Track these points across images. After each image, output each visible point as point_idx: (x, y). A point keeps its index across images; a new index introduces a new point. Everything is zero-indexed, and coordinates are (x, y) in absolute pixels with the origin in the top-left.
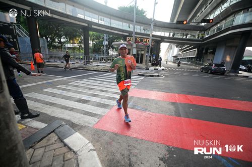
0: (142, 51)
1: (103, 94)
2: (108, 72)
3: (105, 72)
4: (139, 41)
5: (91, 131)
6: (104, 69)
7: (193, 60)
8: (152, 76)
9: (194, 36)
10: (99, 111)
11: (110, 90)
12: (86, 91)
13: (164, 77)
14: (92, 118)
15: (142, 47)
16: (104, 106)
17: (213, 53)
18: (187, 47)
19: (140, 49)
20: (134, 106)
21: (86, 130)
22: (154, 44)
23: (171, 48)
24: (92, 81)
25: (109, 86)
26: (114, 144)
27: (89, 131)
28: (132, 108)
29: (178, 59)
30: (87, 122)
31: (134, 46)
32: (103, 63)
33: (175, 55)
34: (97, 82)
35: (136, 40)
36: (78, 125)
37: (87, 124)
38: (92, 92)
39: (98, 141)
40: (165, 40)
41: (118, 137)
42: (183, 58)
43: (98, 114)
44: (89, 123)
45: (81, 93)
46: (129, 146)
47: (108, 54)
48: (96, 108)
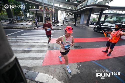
0: (49, 15)
1: (37, 45)
2: (32, 29)
3: (30, 29)
4: (47, 9)
5: (42, 68)
6: (29, 27)
7: (73, 20)
8: (58, 30)
9: (73, 8)
10: (40, 55)
11: (40, 41)
12: (24, 44)
13: (63, 30)
14: (38, 60)
15: (49, 13)
16: (41, 52)
17: (80, 17)
18: (70, 14)
19: (48, 14)
20: (57, 48)
21: (39, 68)
22: (55, 11)
23: (62, 13)
24: (25, 37)
25: (37, 39)
26: (57, 70)
27: (41, 69)
28: (56, 50)
29: (66, 19)
30: (37, 64)
31: (45, 12)
32: (25, 22)
33: (64, 17)
34: (29, 37)
35: (45, 8)
36: (33, 67)
37: (37, 65)
38: (29, 45)
39: (48, 72)
40: (60, 9)
41: (57, 66)
42: (68, 19)
43: (41, 57)
44: (38, 64)
45: (21, 46)
46: (63, 68)
47: (27, 16)
48: (38, 54)
